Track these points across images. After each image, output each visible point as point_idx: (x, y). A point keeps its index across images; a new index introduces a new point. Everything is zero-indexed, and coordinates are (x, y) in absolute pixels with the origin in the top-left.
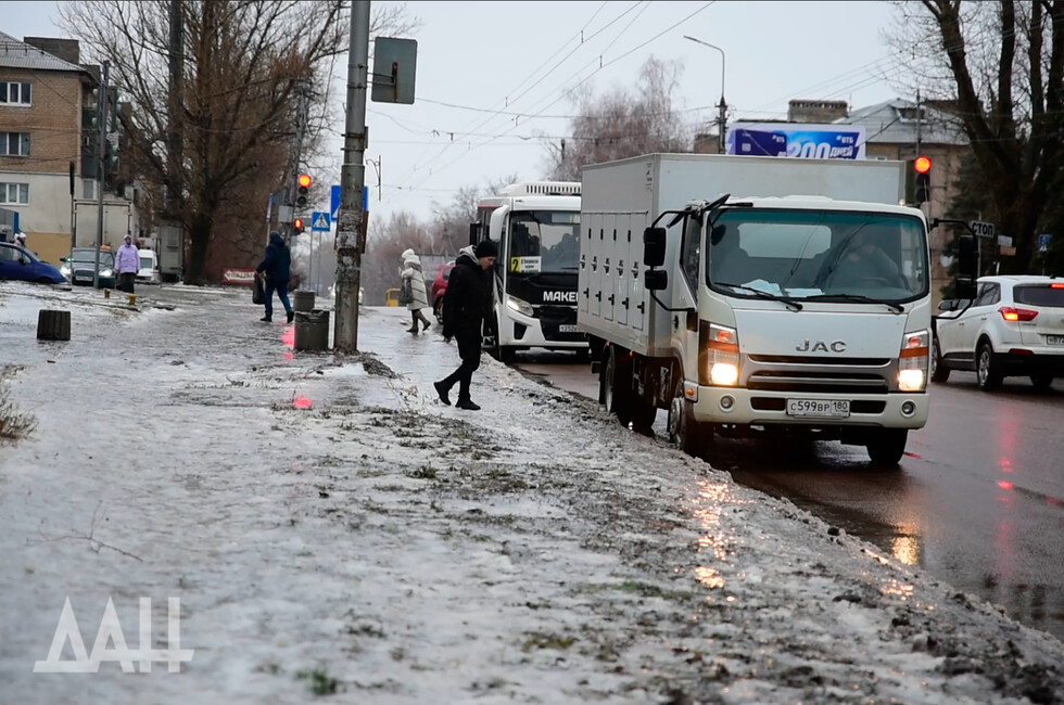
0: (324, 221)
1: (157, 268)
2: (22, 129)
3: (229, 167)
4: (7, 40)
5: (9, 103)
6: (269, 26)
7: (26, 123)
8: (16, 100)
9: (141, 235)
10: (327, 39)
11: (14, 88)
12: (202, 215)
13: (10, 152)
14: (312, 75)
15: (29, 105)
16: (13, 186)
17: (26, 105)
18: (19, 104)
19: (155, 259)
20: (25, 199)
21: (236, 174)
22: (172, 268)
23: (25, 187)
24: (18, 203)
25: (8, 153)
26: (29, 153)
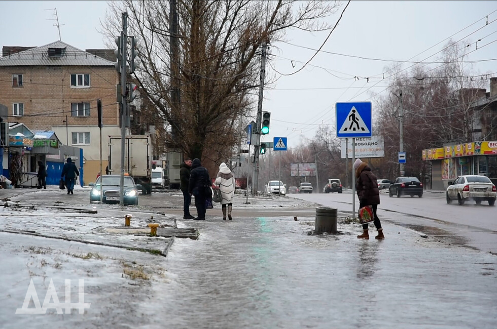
0: (282, 143)
1: (164, 178)
2: (85, 100)
3: (214, 110)
4: (76, 50)
5: (78, 86)
6: (236, 14)
7: (87, 98)
8: (81, 84)
9: (154, 159)
10: (278, 17)
11: (80, 77)
12: (196, 144)
13: (79, 115)
14: (269, 42)
15: (89, 87)
16: (81, 134)
17: (87, 87)
18: (83, 86)
19: (163, 172)
20: (88, 141)
21: (219, 113)
22: (176, 180)
23: (88, 134)
24: (84, 144)
25: (77, 115)
26: (89, 115)
